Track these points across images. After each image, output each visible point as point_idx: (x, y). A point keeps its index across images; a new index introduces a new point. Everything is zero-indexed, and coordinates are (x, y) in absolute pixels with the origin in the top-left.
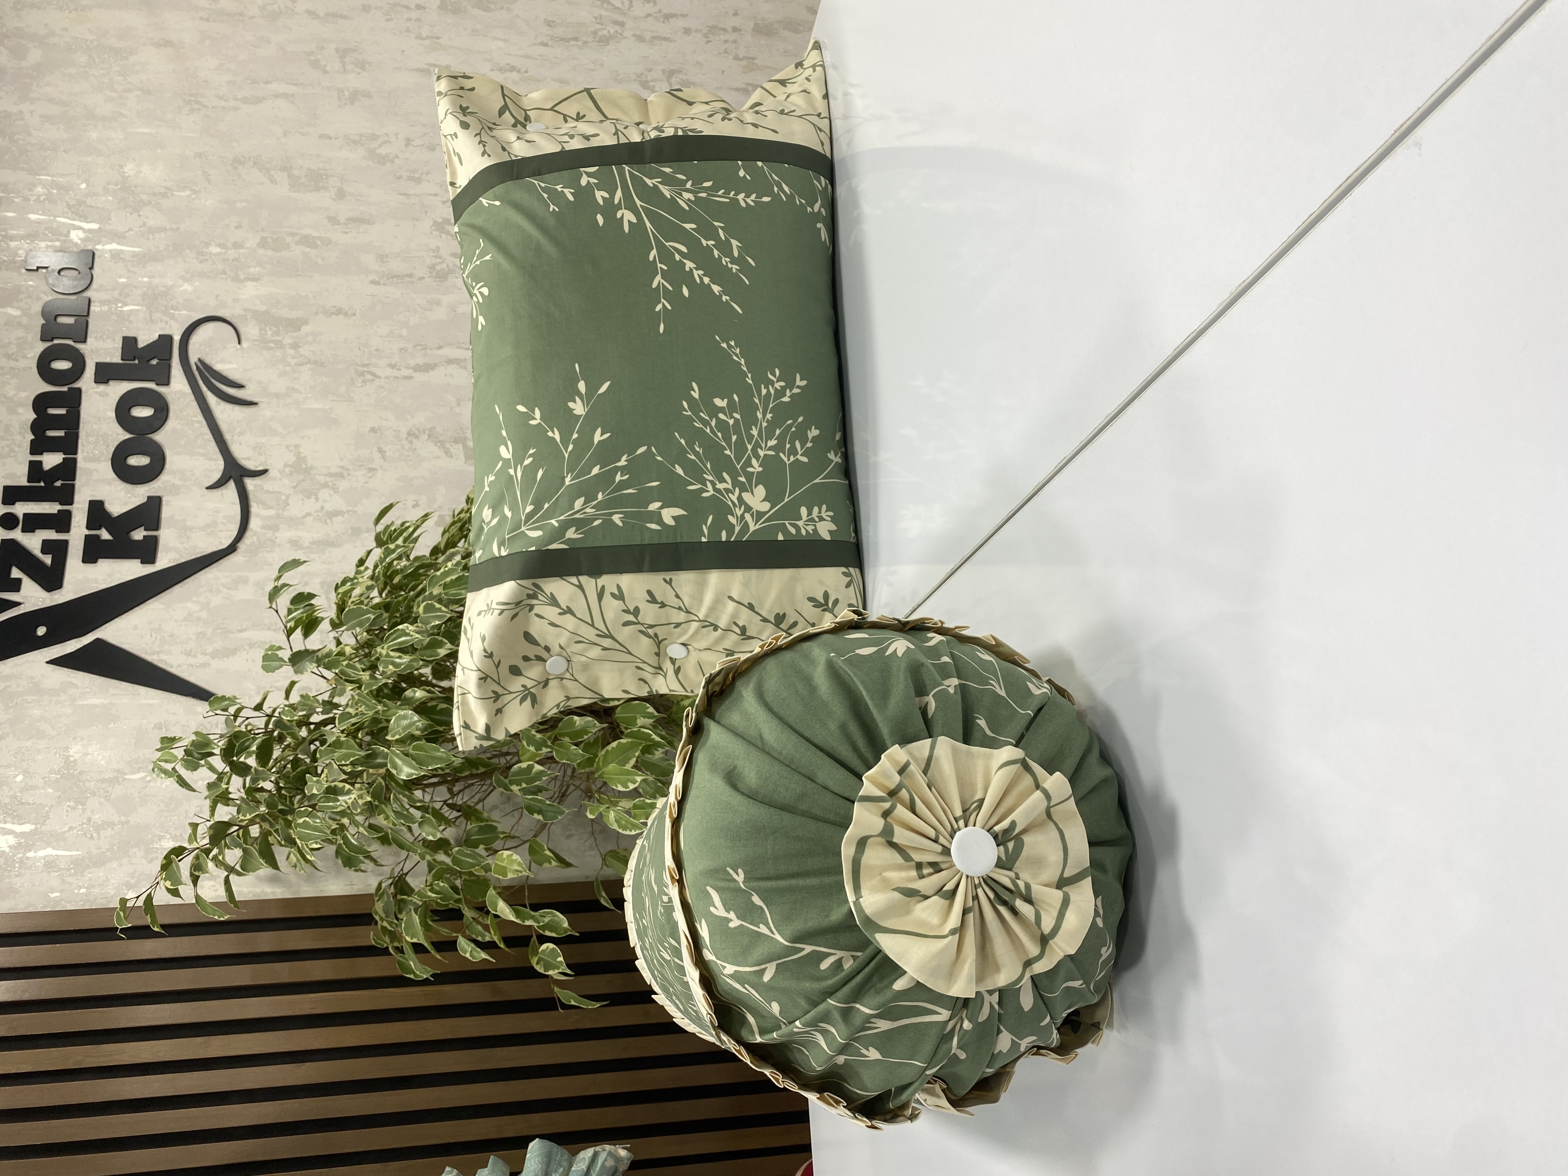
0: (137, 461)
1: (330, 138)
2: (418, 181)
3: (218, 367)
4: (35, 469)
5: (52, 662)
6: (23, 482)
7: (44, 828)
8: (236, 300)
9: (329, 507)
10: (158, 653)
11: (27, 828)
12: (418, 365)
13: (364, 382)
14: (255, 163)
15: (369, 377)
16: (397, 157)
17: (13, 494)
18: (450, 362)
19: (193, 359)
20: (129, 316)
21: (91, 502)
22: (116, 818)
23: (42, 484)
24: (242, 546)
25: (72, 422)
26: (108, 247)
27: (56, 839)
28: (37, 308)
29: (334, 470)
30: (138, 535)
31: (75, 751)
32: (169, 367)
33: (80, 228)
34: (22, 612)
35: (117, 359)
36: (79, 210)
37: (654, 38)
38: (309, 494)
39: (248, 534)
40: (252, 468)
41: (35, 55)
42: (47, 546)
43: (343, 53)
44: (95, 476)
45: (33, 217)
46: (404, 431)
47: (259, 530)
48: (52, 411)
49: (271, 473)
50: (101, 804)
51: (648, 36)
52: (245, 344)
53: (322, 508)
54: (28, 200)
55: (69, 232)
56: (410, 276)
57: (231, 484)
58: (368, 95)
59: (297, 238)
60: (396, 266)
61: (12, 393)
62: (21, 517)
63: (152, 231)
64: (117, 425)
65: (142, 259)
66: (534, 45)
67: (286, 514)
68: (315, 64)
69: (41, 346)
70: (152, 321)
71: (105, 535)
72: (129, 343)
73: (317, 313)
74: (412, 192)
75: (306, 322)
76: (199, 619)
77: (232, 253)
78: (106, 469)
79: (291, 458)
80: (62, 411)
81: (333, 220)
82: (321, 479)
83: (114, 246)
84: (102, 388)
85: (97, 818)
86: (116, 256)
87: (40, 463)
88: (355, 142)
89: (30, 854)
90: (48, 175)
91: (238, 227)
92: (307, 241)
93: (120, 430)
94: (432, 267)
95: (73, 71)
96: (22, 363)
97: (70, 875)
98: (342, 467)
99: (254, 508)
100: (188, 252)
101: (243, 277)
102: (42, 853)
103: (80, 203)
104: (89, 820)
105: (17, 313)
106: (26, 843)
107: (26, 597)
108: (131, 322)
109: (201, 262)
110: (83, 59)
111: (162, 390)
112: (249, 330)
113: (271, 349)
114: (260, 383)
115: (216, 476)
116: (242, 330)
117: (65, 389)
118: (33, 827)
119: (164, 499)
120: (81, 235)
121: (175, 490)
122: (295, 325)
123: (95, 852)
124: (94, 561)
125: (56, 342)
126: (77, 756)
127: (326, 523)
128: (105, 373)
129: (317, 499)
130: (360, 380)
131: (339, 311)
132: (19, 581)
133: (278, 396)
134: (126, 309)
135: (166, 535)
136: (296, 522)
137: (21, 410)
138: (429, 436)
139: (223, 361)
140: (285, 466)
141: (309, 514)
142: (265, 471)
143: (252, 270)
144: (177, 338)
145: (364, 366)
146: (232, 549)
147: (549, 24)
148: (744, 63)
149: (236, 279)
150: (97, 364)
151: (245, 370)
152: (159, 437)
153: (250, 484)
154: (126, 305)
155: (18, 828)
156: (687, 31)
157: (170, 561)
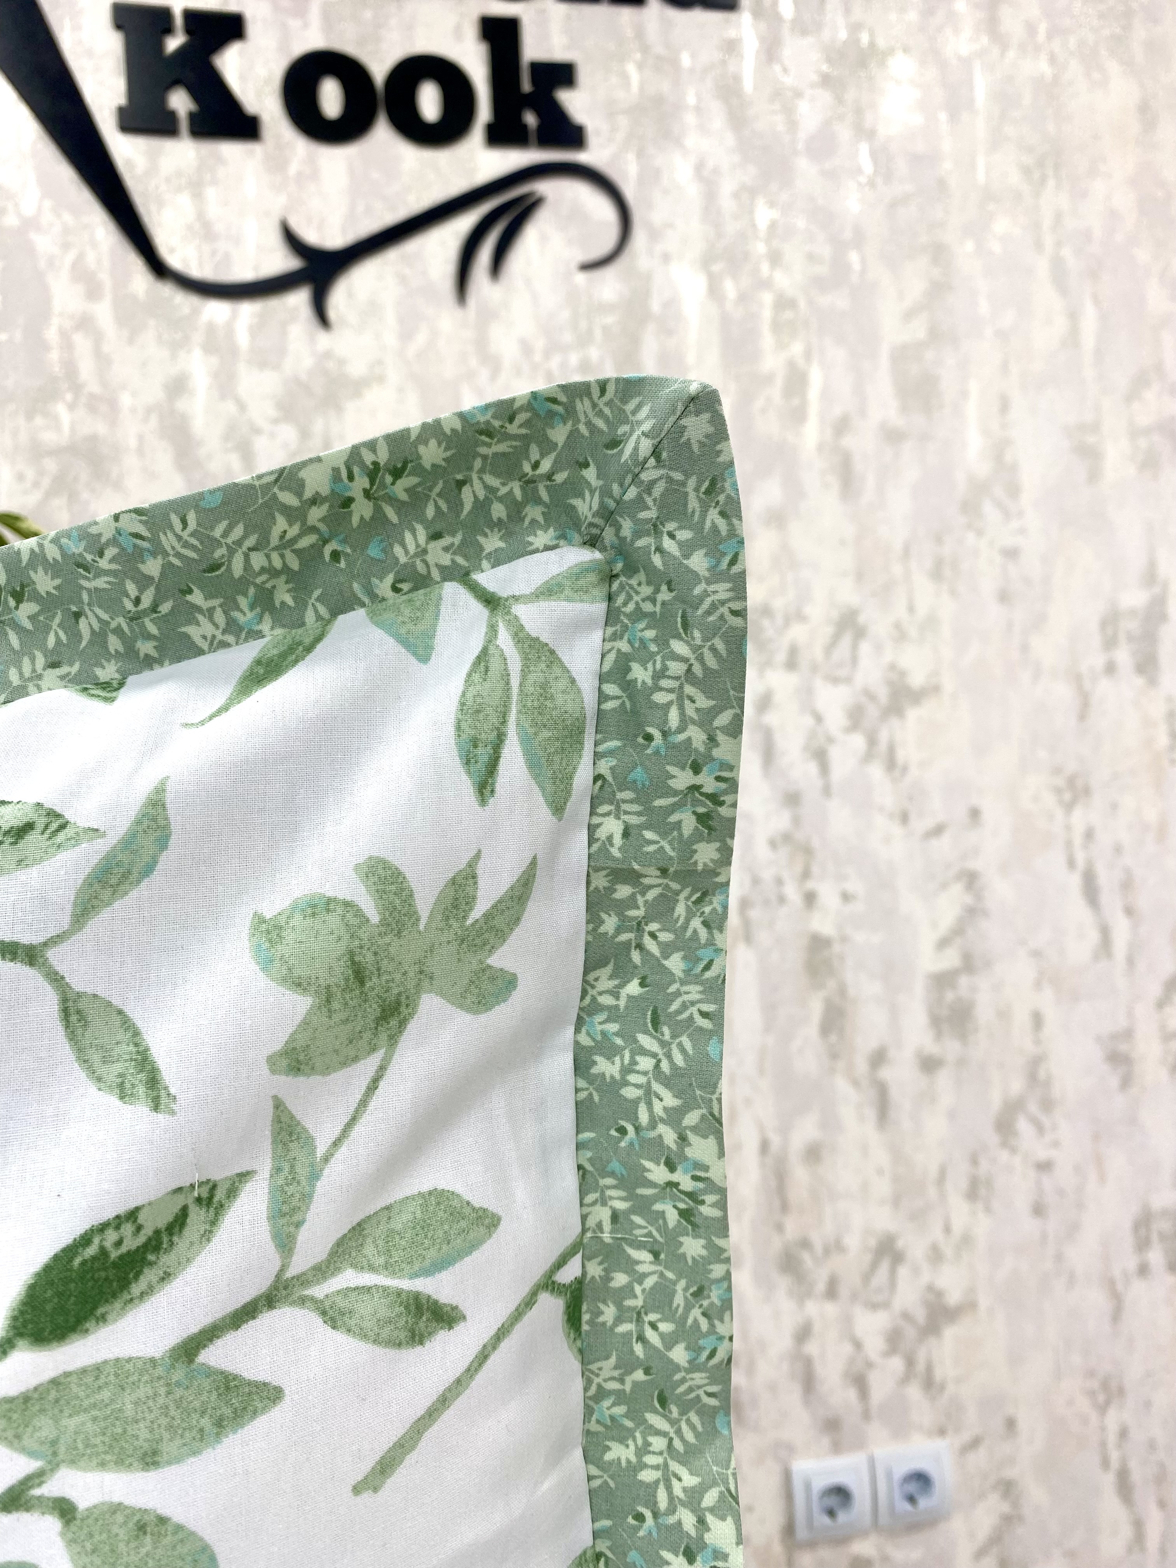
0: (330, 95)
1: (1002, 414)
2: (936, 575)
3: (530, 232)
8: (666, 258)
14: (939, 284)
16: (979, 534)
19: (544, 187)
20: (619, 73)
21: (241, 17)
24: (167, 288)
26: (748, 34)
30: (179, 102)
32: (525, 144)
35: (530, 54)
39: (192, 298)
40: (331, 301)
44: (294, 23)
47: (205, 318)
49: (324, 335)
52: (581, 278)
53: (258, 431)
57: (295, 264)
58: (1094, 476)
59: (801, 361)
63: (788, 109)
64: (399, 59)
67: (242, 368)
70: (611, 113)
71: (174, 43)
72: (564, 74)
74: (912, 566)
77: (758, 249)
78: (310, 40)
79: (357, 369)
81: (842, 426)
83: (751, 43)
84: (473, 31)
86: (731, 47)
88: (1000, 458)
91: (811, 258)
92: (796, 381)
93: (389, 64)
99: (248, 309)
100: (754, 171)
101: (715, 268)
108: (605, 77)
109: (736, 195)
111: (477, 134)
112: (610, 285)
113: (576, 325)
114: (505, 307)
115: (312, 237)
116: (610, 270)
119: (255, 146)
121: (276, 164)
124: (119, 25)
128: (500, 35)
133: (482, 341)
134: (631, 67)
135: (181, 151)
136: (225, 384)
139: (544, 239)
140: (342, 362)
141: (243, 409)
142: (325, 323)
143: (730, 284)
144: (582, 157)
146: (160, 270)
149: (709, 258)
150: (519, 19)
151: (529, 280)
152: (382, 132)
153: (298, 298)
154: (640, 66)
157: (129, 162)
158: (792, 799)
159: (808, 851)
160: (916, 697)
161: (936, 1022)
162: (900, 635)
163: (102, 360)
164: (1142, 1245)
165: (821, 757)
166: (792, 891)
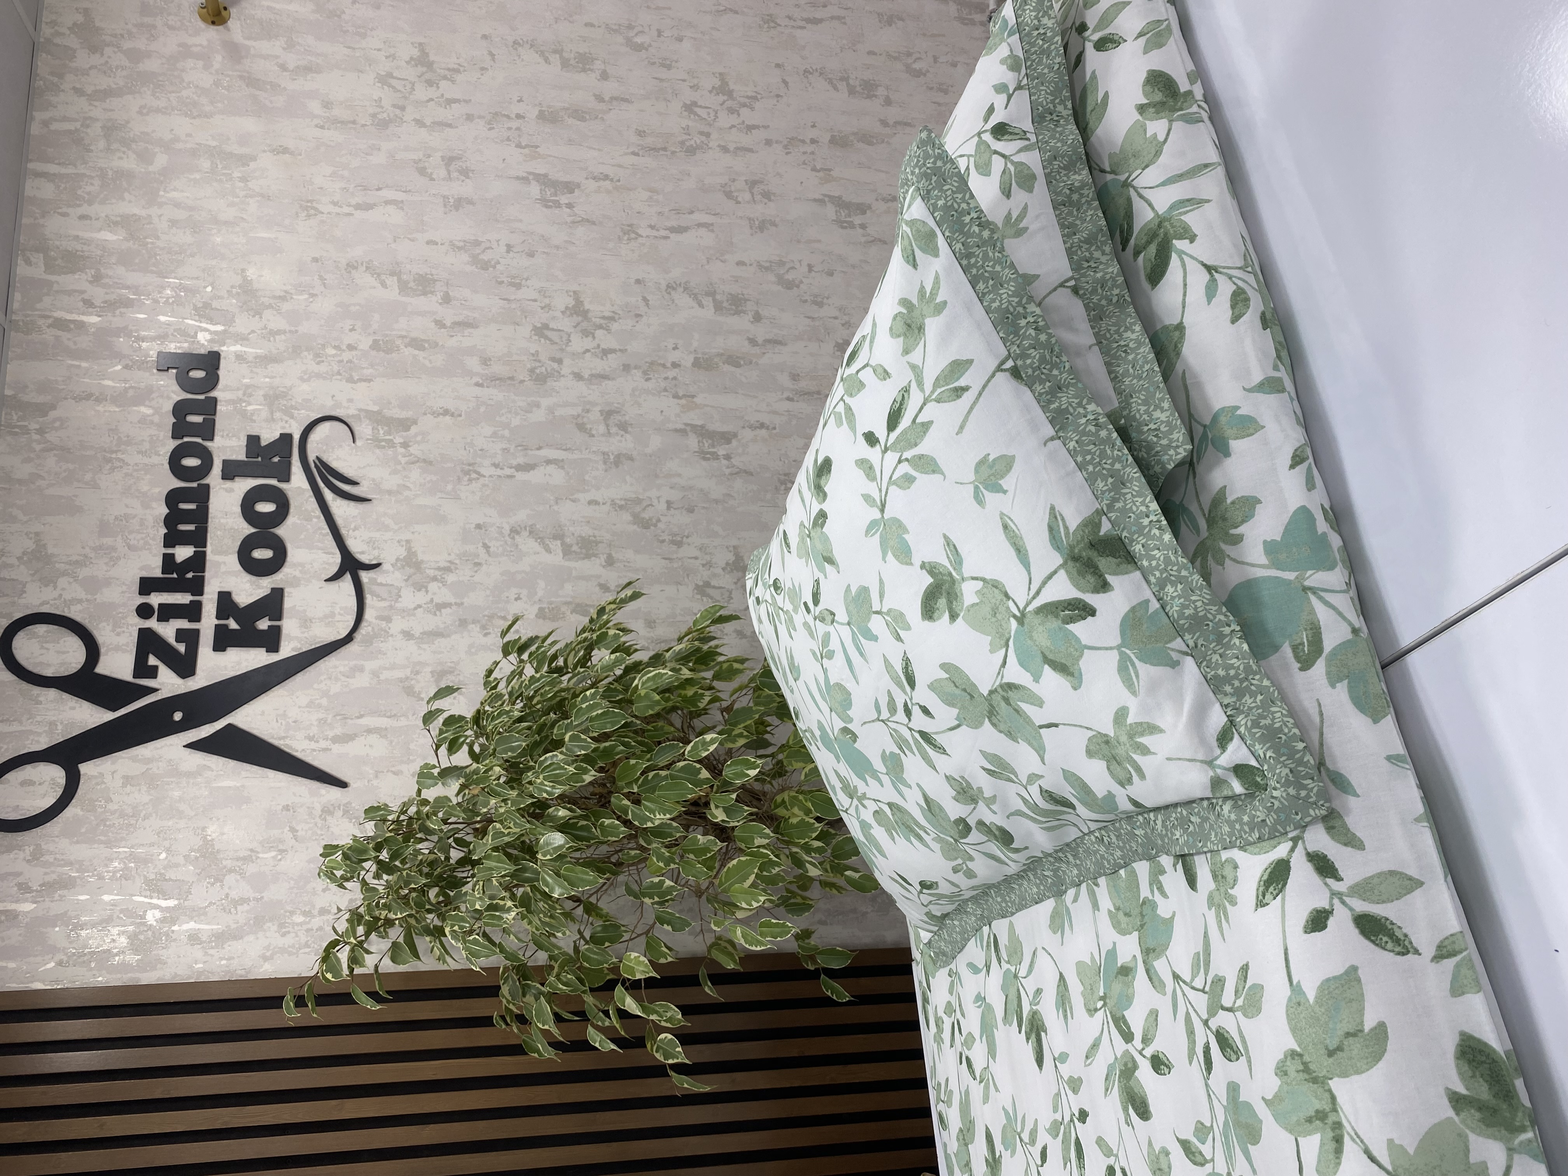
0: (261, 554)
1: (437, 244)
2: (518, 286)
3: (335, 464)
4: (168, 561)
5: (190, 746)
6: (158, 573)
7: (186, 903)
8: (350, 401)
9: (438, 600)
10: (284, 738)
11: (171, 903)
12: (519, 464)
13: (470, 480)
14: (367, 268)
15: (474, 476)
16: (498, 263)
17: (147, 585)
18: (549, 462)
19: (311, 457)
20: (252, 414)
21: (219, 593)
22: (251, 894)
23: (175, 576)
24: (358, 636)
25: (201, 516)
26: (233, 349)
27: (197, 913)
28: (169, 406)
29: (443, 564)
30: (263, 624)
31: (212, 830)
32: (289, 464)
33: (206, 330)
34: (159, 698)
35: (241, 456)
36: (205, 312)
37: (737, 148)
38: (420, 587)
39: (364, 624)
40: (367, 562)
41: (161, 160)
42: (181, 635)
43: (449, 161)
44: (223, 569)
45: (162, 318)
46: (507, 529)
47: (374, 621)
48: (183, 506)
49: (385, 567)
50: (237, 881)
51: (731, 147)
52: (359, 443)
53: (432, 600)
54: (158, 302)
55: (196, 333)
56: (512, 378)
57: (348, 576)
58: (471, 202)
59: (407, 340)
60: (498, 369)
61: (145, 488)
62: (156, 607)
63: (274, 333)
64: (242, 520)
65: (266, 360)
66: (626, 154)
67: (398, 605)
68: (422, 171)
69: (172, 444)
70: (273, 420)
71: (233, 625)
72: (253, 441)
73: (425, 414)
74: (513, 297)
75: (415, 422)
76: (320, 706)
77: (347, 356)
78: (233, 561)
79: (402, 552)
80: (192, 506)
81: (440, 324)
82: (431, 573)
83: (238, 348)
84: (228, 484)
85: (234, 894)
86: (240, 357)
87: (173, 555)
88: (460, 248)
89: (176, 928)
90: (175, 278)
91: (352, 330)
92: (417, 344)
93: (245, 525)
94: (532, 371)
95: (197, 176)
96: (155, 460)
97: (212, 948)
98: (450, 562)
99: (369, 600)
100: (306, 353)
101: (356, 378)
102: (185, 927)
103: (207, 305)
104: (227, 895)
105: (149, 411)
106: (171, 917)
107: (163, 684)
108: (255, 421)
109: (318, 363)
110: (206, 164)
111: (283, 486)
112: (363, 429)
113: (384, 447)
114: (373, 480)
115: (335, 569)
116: (356, 429)
117: (195, 485)
118: (176, 902)
119: (286, 591)
120: (208, 337)
121: (295, 582)
122: (405, 425)
123: (234, 926)
124: (223, 650)
125: (186, 439)
126: (214, 835)
127: (435, 615)
128: (231, 471)
129: (427, 592)
130: (466, 478)
131: (446, 412)
132: (156, 668)
133: (390, 492)
134: (250, 408)
135: (289, 626)
136: (407, 613)
137: (154, 505)
138: (531, 532)
139: (338, 459)
140: (398, 560)
141: (419, 606)
142: (378, 565)
143: (365, 371)
144: (296, 437)
145: (470, 465)
146: (349, 638)
147: (641, 133)
148: (821, 174)
149: (350, 380)
150: (224, 462)
151: (359, 468)
152: (281, 531)
153: (365, 576)
154: (250, 404)
155: (164, 903)
156: (768, 142)
157: (293, 649)
158: (626, 368)
159: (652, 363)
160: (579, 302)
161: (737, 313)
162: (547, 307)
163: (393, 667)
164: (852, 226)
165: (606, 352)
166: (671, 374)
